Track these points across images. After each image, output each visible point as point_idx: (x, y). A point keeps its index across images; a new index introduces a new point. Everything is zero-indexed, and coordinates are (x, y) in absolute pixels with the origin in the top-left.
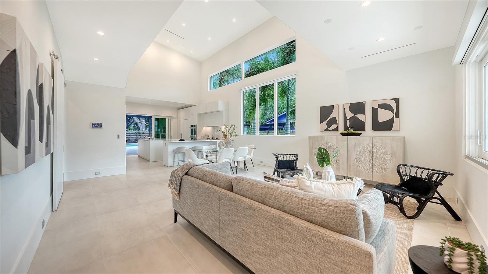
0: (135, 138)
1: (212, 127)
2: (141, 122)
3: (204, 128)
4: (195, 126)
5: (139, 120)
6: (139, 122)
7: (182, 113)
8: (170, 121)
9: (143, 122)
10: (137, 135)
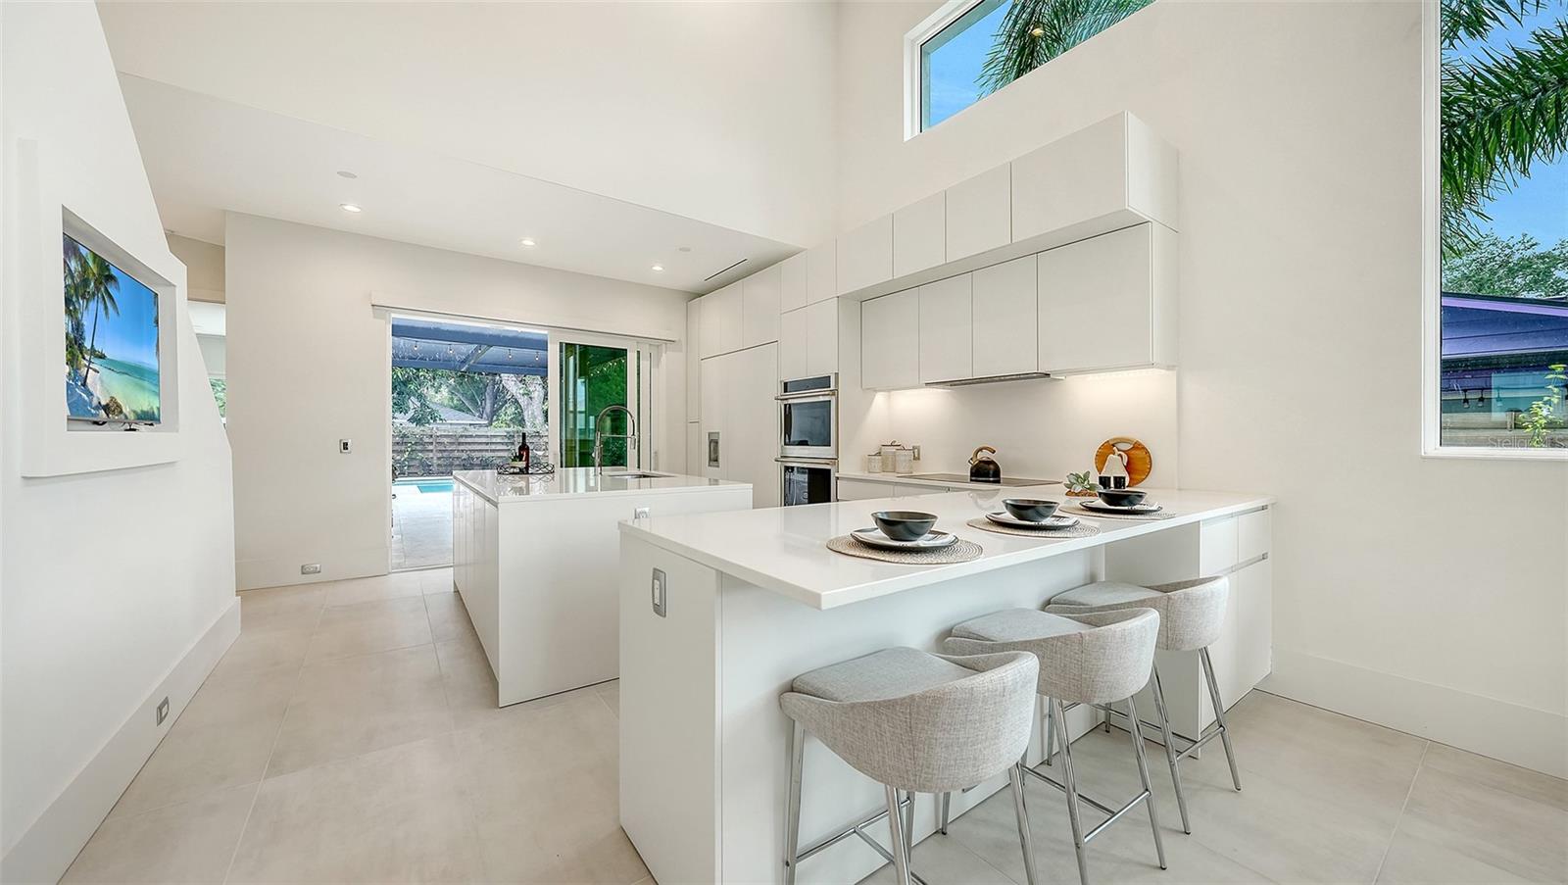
0: (505, 454)
1: (953, 383)
2: (528, 394)
3: (880, 399)
4: (823, 382)
5: (521, 386)
6: (521, 391)
7: (716, 321)
8: (644, 364)
9: (537, 393)
10: (513, 444)
